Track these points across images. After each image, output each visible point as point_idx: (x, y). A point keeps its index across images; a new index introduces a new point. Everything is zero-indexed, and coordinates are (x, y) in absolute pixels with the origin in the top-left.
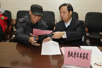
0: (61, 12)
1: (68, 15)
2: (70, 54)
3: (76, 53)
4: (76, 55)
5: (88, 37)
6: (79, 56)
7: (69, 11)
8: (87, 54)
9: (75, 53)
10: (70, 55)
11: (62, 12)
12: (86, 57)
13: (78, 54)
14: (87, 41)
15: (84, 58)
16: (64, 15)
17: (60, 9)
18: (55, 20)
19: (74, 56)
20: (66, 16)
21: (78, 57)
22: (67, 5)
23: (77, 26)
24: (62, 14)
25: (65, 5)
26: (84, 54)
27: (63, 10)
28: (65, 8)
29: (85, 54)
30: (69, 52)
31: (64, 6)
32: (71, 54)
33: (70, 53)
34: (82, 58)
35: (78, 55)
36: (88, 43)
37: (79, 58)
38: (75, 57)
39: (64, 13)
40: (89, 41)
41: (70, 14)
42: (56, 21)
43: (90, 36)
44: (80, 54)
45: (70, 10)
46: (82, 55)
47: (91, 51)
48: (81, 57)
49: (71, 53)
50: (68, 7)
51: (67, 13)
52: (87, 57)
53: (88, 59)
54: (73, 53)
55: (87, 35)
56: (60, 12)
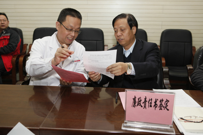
0: (116, 30)
1: (129, 33)
2: (136, 102)
3: (147, 100)
4: (147, 103)
5: (167, 73)
6: (153, 104)
7: (131, 26)
8: (167, 101)
9: (145, 99)
10: (136, 104)
11: (119, 30)
12: (164, 106)
13: (150, 101)
14: (164, 81)
15: (162, 108)
16: (122, 35)
17: (115, 24)
18: (105, 44)
19: (143, 105)
20: (126, 35)
21: (151, 106)
22: (127, 17)
23: (147, 53)
24: (119, 33)
25: (122, 16)
26: (160, 101)
27: (120, 26)
28: (123, 22)
29: (164, 102)
30: (135, 97)
31: (121, 18)
32: (139, 101)
33: (137, 100)
34: (158, 108)
35: (151, 103)
36: (167, 84)
37: (153, 108)
38: (145, 107)
39: (122, 30)
40: (168, 81)
41: (132, 32)
42: (107, 46)
43: (170, 73)
44: (155, 101)
45: (133, 25)
46: (158, 103)
47: (174, 96)
48: (156, 107)
49: (139, 99)
50: (129, 21)
51: (127, 31)
52: (167, 106)
53: (168, 110)
54: (141, 100)
55: (164, 70)
56: (114, 29)
